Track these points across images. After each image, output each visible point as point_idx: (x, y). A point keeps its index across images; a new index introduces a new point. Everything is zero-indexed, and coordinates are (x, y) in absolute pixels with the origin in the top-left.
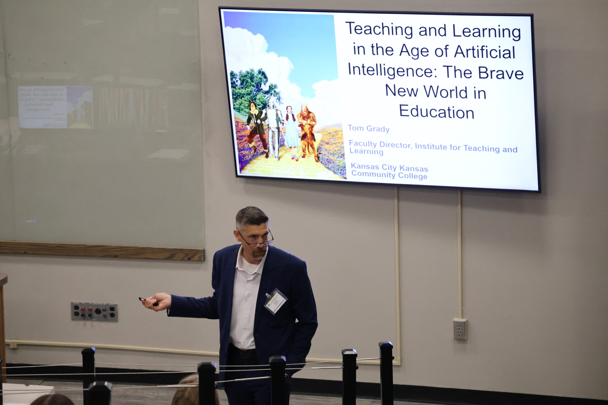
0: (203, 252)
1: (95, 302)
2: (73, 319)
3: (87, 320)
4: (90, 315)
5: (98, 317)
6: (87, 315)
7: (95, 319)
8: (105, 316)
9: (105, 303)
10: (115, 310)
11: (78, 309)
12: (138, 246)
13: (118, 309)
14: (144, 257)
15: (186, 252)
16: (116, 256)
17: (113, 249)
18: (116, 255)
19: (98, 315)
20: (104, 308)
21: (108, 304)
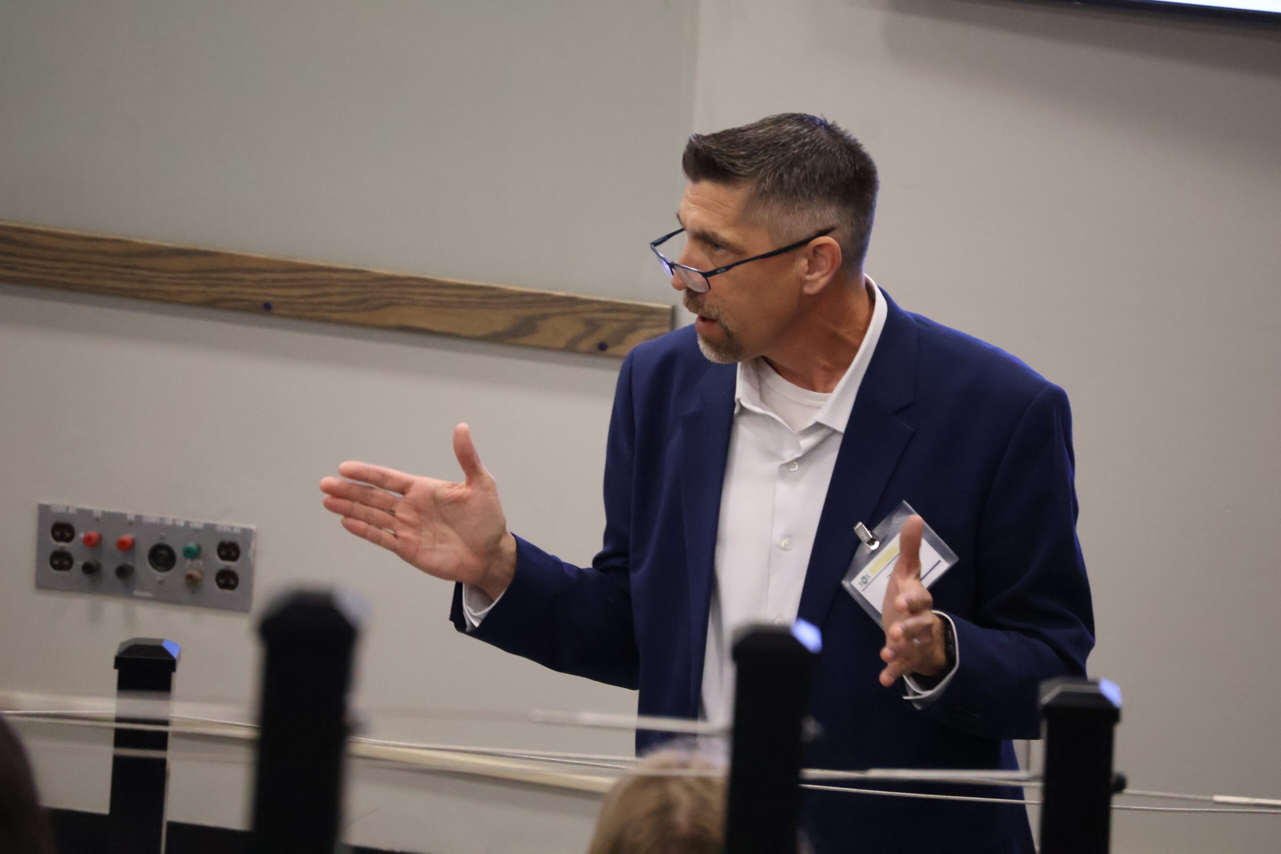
0: (668, 318)
1: (152, 515)
2: (42, 585)
3: (110, 592)
4: (124, 572)
5: (161, 582)
6: (109, 568)
7: (143, 589)
8: (192, 582)
9: (198, 522)
10: (241, 558)
11: (69, 540)
12: (371, 269)
13: (254, 553)
14: (391, 321)
15: (589, 316)
16: (267, 307)
17: (250, 271)
18: (267, 299)
19: (159, 575)
20: (192, 545)
21: (210, 528)
